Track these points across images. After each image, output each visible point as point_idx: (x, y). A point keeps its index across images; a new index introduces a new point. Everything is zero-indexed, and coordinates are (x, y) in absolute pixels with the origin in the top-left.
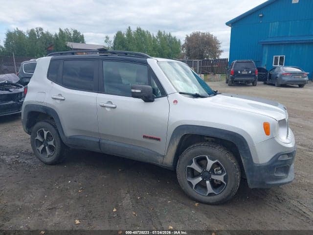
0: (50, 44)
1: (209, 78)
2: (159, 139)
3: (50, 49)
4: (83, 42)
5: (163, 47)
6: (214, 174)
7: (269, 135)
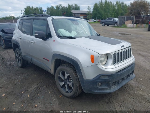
0: (64, 11)
1: (138, 26)
2: (48, 60)
3: (64, 14)
4: (79, 10)
5: (118, 9)
6: (69, 82)
7: (94, 63)
